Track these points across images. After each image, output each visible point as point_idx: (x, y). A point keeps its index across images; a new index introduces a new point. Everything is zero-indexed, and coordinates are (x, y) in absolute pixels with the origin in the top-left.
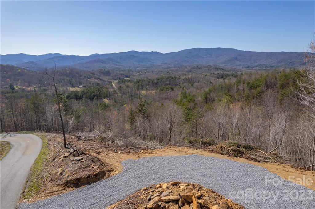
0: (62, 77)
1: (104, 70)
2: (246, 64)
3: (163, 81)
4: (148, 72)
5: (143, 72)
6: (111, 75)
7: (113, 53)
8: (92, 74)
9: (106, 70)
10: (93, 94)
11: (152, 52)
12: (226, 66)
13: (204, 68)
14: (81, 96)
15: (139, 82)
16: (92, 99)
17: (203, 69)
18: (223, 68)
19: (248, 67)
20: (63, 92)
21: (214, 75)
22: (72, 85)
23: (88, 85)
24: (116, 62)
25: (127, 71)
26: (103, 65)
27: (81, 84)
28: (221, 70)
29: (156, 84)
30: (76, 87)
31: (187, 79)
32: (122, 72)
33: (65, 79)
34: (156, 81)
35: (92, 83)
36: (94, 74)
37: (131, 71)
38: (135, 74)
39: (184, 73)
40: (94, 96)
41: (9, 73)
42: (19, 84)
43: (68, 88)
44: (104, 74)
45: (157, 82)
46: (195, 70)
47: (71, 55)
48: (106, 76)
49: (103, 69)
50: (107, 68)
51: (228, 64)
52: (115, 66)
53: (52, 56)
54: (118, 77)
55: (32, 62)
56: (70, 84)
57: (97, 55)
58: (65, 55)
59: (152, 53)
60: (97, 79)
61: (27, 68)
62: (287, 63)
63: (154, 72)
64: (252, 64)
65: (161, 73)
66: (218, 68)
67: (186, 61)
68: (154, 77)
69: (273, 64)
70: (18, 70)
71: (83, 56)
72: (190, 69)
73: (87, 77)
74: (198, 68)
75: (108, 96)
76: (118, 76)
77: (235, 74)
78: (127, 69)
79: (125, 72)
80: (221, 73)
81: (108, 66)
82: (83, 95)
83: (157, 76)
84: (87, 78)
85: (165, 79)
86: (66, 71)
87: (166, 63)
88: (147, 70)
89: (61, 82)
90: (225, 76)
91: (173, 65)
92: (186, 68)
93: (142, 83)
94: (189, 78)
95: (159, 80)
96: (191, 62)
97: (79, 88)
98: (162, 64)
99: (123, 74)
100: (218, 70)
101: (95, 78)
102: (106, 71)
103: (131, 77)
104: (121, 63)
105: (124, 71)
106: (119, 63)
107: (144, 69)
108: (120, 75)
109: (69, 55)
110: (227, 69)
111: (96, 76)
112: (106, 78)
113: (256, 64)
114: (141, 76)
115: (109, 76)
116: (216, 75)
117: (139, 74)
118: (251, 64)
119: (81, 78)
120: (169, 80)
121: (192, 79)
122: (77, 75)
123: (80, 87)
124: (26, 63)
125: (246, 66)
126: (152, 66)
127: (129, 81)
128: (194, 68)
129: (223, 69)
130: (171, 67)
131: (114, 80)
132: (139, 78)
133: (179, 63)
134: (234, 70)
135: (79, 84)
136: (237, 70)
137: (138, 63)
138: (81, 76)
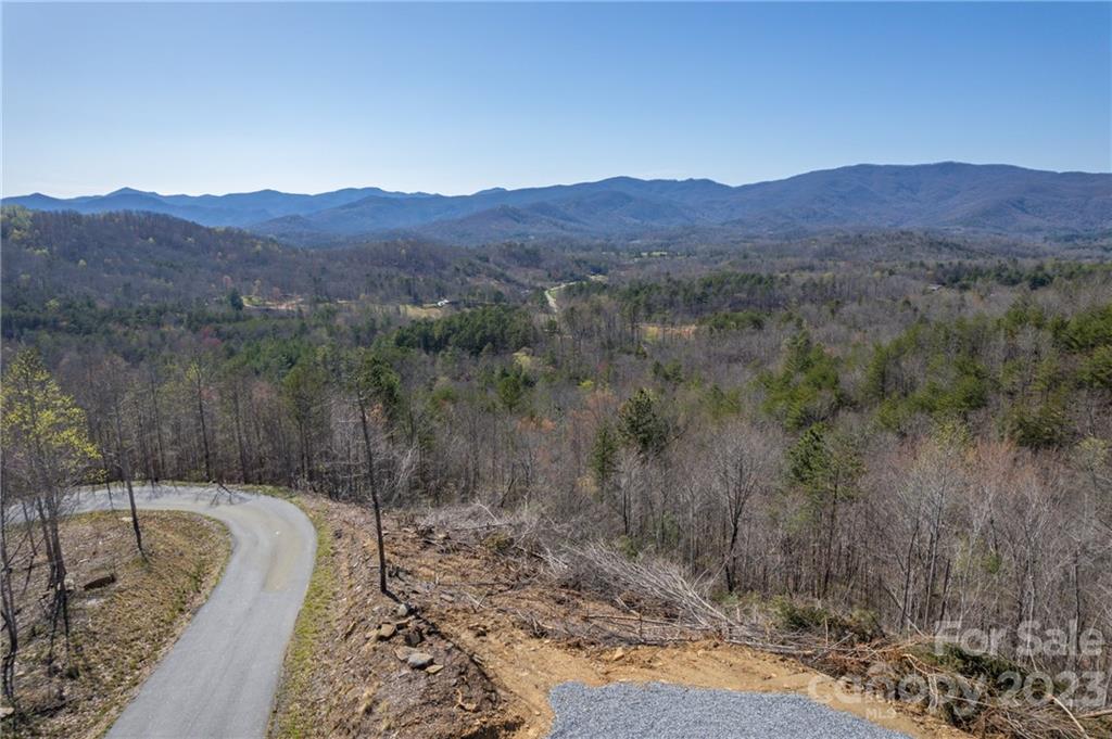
0: (384, 271)
1: (522, 245)
3: (723, 291)
4: (673, 255)
5: (654, 253)
6: (543, 264)
7: (555, 187)
8: (480, 259)
9: (529, 246)
10: (480, 333)
11: (691, 180)
12: (975, 232)
13: (884, 242)
14: (440, 339)
15: (637, 293)
16: (476, 350)
17: (880, 245)
18: (962, 244)
19: (1068, 239)
20: (385, 323)
21: (923, 271)
22: (416, 297)
23: (466, 298)
24: (562, 218)
25: (600, 249)
26: (520, 227)
27: (442, 293)
28: (951, 249)
29: (700, 300)
30: (428, 305)
31: (815, 285)
32: (582, 255)
33: (393, 277)
34: (698, 290)
35: (479, 291)
36: (487, 260)
37: (613, 248)
38: (626, 263)
39: (807, 260)
40: (484, 341)
41: (229, 256)
42: (256, 290)
43: (402, 308)
44: (519, 260)
45: (705, 295)
46: (850, 250)
47: (415, 191)
48: (527, 266)
49: (519, 243)
50: (532, 237)
51: (984, 227)
52: (560, 231)
53: (355, 198)
54: (565, 273)
55: (295, 218)
56: (409, 293)
57: (499, 194)
58: (397, 193)
59: (691, 184)
60: (496, 279)
61: (283, 235)
63: (695, 254)
64: (1092, 224)
65: (721, 260)
66: (940, 244)
67: (815, 213)
68: (695, 272)
70: (254, 245)
72: (829, 245)
73: (465, 272)
74: (861, 240)
75: (527, 341)
76: (567, 269)
77: (1010, 267)
78: (598, 241)
79: (591, 253)
80: (951, 264)
81: (535, 230)
82: (448, 336)
83: (705, 272)
84: (462, 275)
85: (734, 285)
86: (399, 249)
87: (740, 222)
88: (668, 245)
89: (381, 285)
90: (969, 274)
91: (764, 230)
92: (816, 240)
93: (648, 298)
94: (825, 282)
95: (709, 285)
96: (836, 217)
97: (437, 307)
98: (723, 224)
99: (585, 262)
100: (939, 250)
101: (489, 276)
102: (527, 252)
103: (610, 272)
104: (578, 221)
105: (588, 249)
106: (570, 219)
107: (658, 241)
108: (574, 265)
109: (408, 192)
110: (976, 247)
111: (492, 266)
112: (523, 276)
114: (648, 268)
115: (538, 267)
116: (930, 272)
117: (639, 262)
118: (1088, 226)
119: (446, 273)
120: (746, 286)
121: (834, 286)
122: (432, 264)
123: (439, 304)
124: (277, 220)
125: (1063, 233)
126: (687, 232)
127: (605, 287)
128: (846, 243)
129: (959, 247)
130: (758, 237)
131: (553, 283)
132: (640, 278)
133: (789, 221)
134: (1006, 249)
135: (436, 295)
136: (1020, 250)
137: (638, 221)
138: (444, 268)
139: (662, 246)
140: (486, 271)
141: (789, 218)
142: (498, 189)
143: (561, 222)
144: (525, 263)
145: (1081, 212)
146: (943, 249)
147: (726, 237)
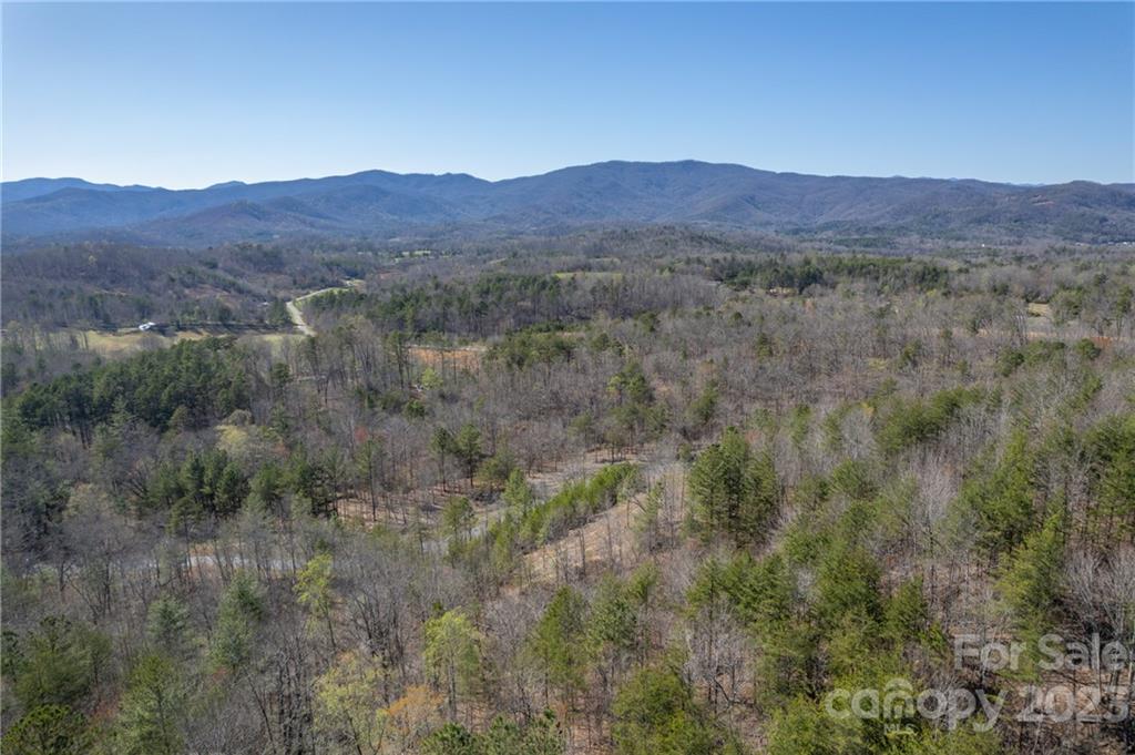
0: (60, 286)
1: (259, 247)
2: (787, 219)
3: (504, 299)
4: (438, 254)
5: (417, 253)
8: (207, 264)
9: (268, 247)
11: (449, 174)
12: (719, 226)
13: (648, 237)
15: (402, 306)
16: (163, 416)
17: (645, 240)
18: (718, 237)
19: (795, 232)
22: (107, 320)
23: (179, 318)
24: (311, 216)
26: (261, 225)
29: (478, 312)
30: (124, 330)
31: (604, 288)
32: (335, 256)
33: (72, 293)
34: (476, 301)
35: (198, 308)
36: (214, 266)
37: (370, 248)
38: (386, 264)
39: (582, 258)
40: (174, 401)
43: (80, 339)
44: (255, 264)
45: (484, 305)
47: (131, 184)
48: (266, 271)
49: (255, 245)
50: (276, 236)
52: (308, 229)
53: (49, 190)
54: (314, 278)
56: (97, 315)
57: (236, 188)
59: (448, 179)
60: (224, 289)
62: (925, 218)
63: (461, 253)
65: (491, 259)
66: (700, 237)
67: (574, 209)
68: (466, 275)
69: (878, 219)
71: (180, 192)
72: (598, 242)
74: (628, 236)
76: (316, 273)
78: (352, 240)
79: (344, 254)
81: (277, 228)
84: (178, 288)
85: (515, 291)
87: (502, 218)
88: (431, 243)
89: (50, 306)
91: (527, 226)
93: (416, 312)
94: (615, 285)
95: (487, 292)
96: (594, 213)
97: (139, 332)
98: (485, 220)
99: (338, 265)
100: (701, 243)
101: (216, 286)
102: (266, 254)
103: (368, 276)
104: (328, 218)
105: (342, 248)
106: (320, 216)
107: (418, 239)
108: (324, 270)
109: (121, 184)
110: (731, 241)
111: (220, 273)
112: (256, 283)
113: (821, 221)
114: (411, 269)
115: (280, 273)
116: (707, 269)
117: (400, 263)
119: (156, 284)
120: (529, 292)
121: (625, 289)
122: (137, 274)
123: (141, 327)
126: (450, 228)
127: (361, 297)
128: (613, 238)
129: (718, 242)
130: (522, 233)
131: (300, 291)
132: (403, 282)
133: (550, 216)
134: (756, 242)
135: (137, 316)
136: (768, 243)
137: (396, 217)
138: (152, 278)
139: (425, 245)
140: (211, 280)
141: (549, 213)
142: (235, 182)
143: (309, 219)
144: (263, 269)
145: (799, 208)
146: (704, 243)
147: (490, 234)
